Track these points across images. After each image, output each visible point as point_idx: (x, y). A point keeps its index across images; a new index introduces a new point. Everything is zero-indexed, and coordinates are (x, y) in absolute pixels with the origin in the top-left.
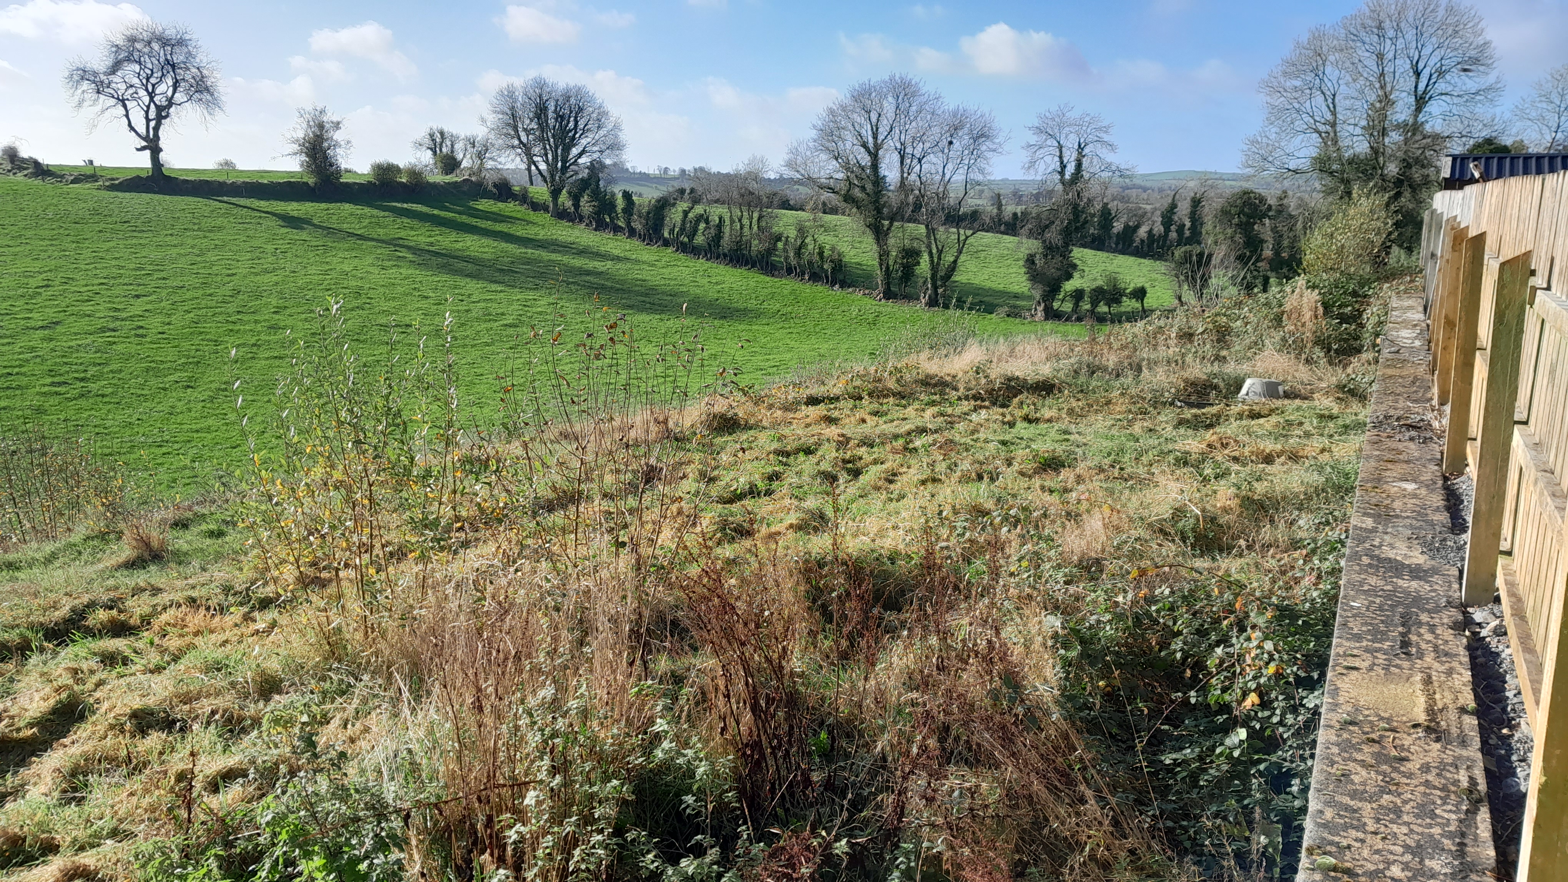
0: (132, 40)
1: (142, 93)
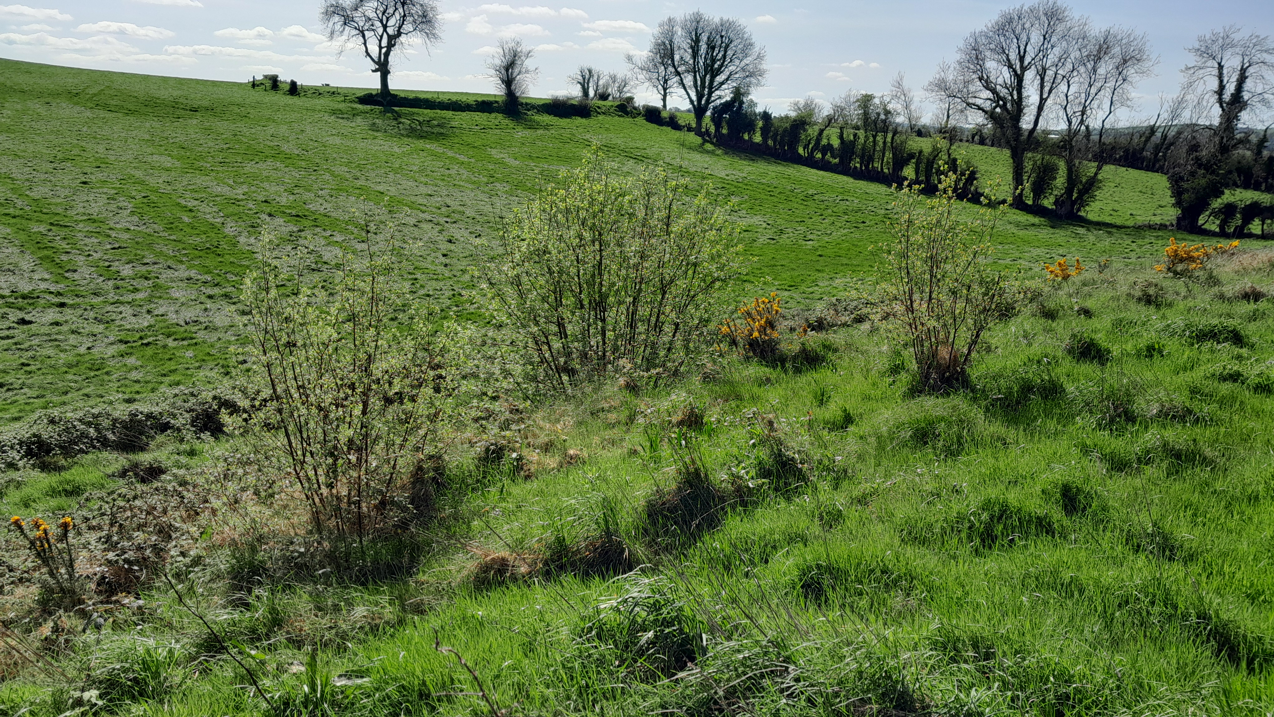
1: (378, 24)
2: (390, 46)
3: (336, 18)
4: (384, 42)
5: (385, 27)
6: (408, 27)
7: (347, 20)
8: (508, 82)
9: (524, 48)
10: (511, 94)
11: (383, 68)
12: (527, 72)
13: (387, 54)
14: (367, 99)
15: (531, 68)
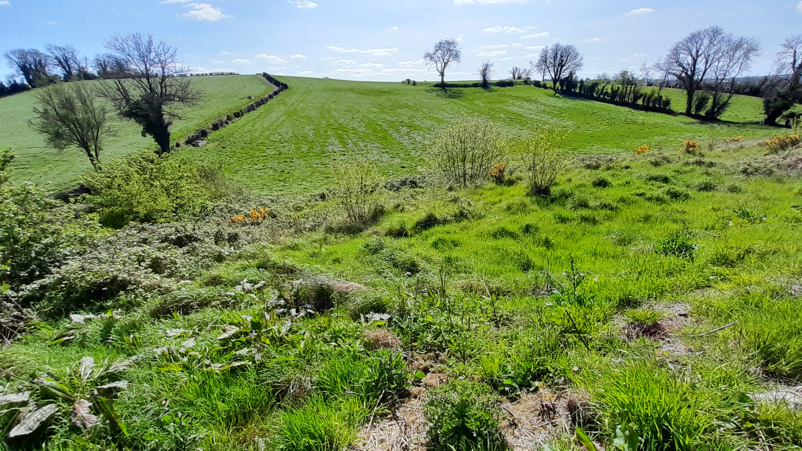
0: (441, 43)
1: (441, 59)
2: (445, 66)
3: (428, 58)
4: (443, 65)
5: (443, 60)
6: (451, 59)
7: (432, 58)
8: (484, 76)
9: (490, 63)
10: (485, 80)
11: (442, 74)
12: (491, 71)
13: (444, 69)
14: (437, 85)
15: (492, 70)
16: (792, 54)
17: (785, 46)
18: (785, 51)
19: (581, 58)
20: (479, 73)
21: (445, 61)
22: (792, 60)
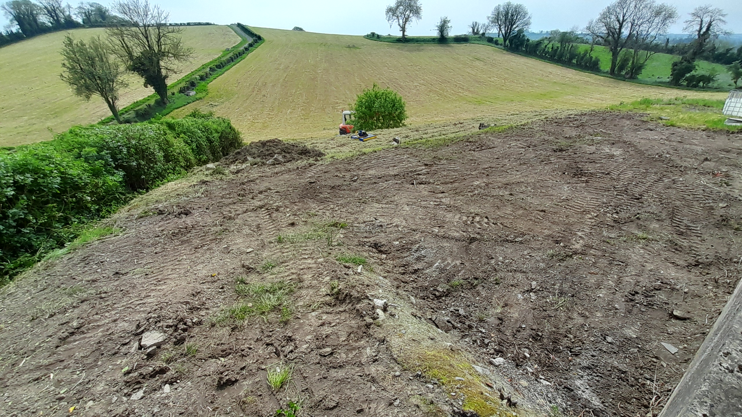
1: (403, 14)
2: (406, 21)
6: (411, 15)
7: (394, 13)
8: (442, 32)
10: (442, 36)
11: (403, 29)
13: (405, 25)
14: (399, 40)
16: (700, 23)
17: (694, 14)
18: (692, 20)
19: (529, 17)
20: (437, 28)
21: (406, 16)
22: (698, 28)
